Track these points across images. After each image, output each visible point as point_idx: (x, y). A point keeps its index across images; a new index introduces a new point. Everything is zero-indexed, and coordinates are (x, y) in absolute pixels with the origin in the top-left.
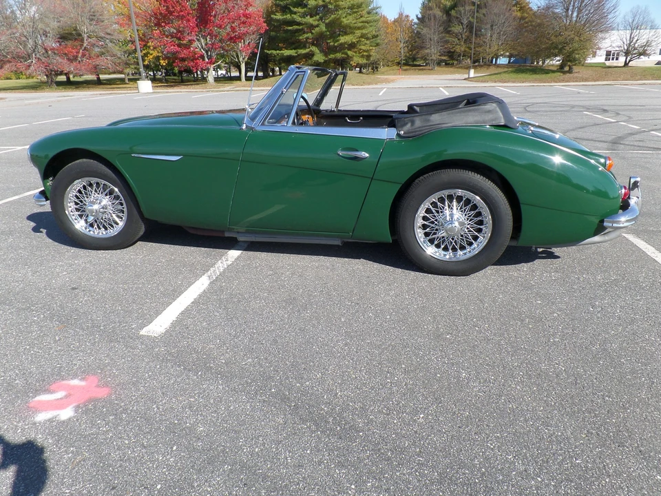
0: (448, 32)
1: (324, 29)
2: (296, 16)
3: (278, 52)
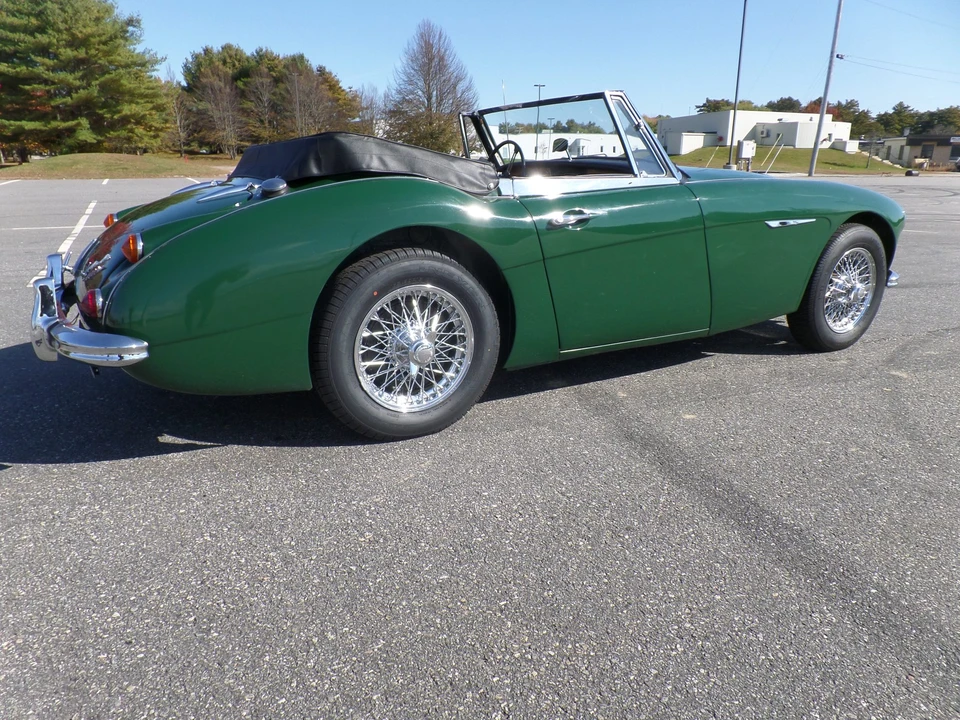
0: (244, 110)
1: (96, 93)
2: (40, 70)
3: (12, 122)
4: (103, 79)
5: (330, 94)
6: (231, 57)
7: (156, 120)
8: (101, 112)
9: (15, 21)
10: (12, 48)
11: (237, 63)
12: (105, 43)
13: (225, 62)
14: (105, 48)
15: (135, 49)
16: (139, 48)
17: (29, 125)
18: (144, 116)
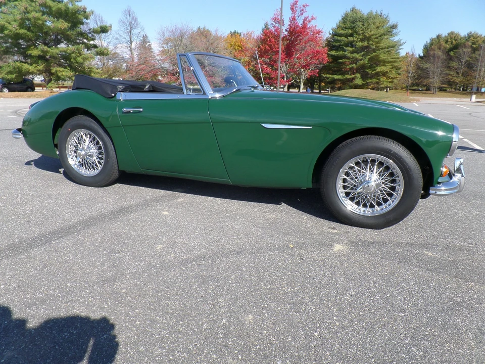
0: (449, 67)
1: (367, 62)
2: (346, 53)
3: (330, 76)
4: (372, 55)
7: (393, 74)
8: (367, 70)
9: (342, 32)
10: (339, 44)
11: (454, 41)
12: (377, 38)
14: (377, 40)
15: (394, 39)
16: (396, 39)
17: (336, 77)
18: (387, 72)
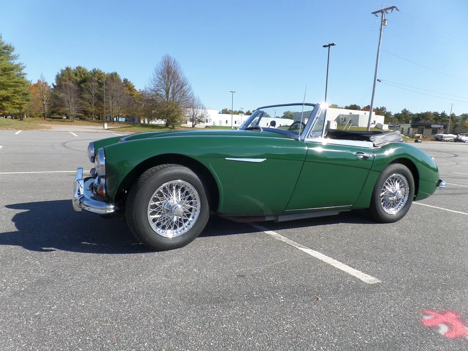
0: (82, 98)
5: (129, 92)
6: (80, 72)
11: (82, 75)
13: (76, 75)
15: (13, 62)
16: (16, 62)
